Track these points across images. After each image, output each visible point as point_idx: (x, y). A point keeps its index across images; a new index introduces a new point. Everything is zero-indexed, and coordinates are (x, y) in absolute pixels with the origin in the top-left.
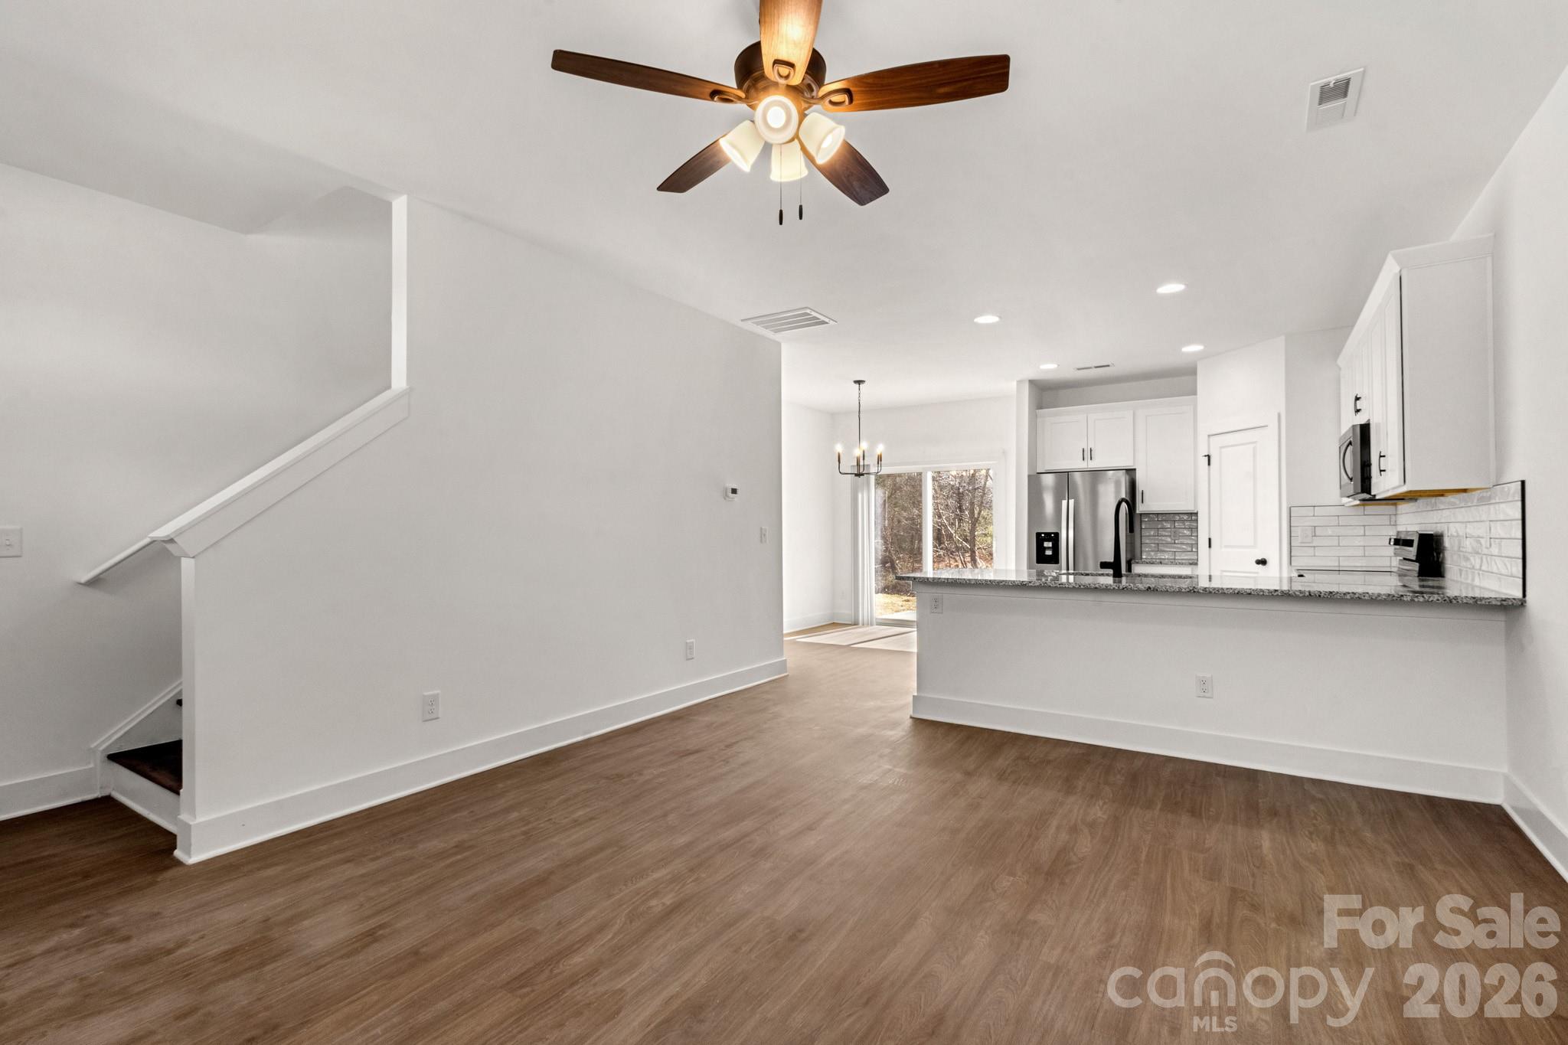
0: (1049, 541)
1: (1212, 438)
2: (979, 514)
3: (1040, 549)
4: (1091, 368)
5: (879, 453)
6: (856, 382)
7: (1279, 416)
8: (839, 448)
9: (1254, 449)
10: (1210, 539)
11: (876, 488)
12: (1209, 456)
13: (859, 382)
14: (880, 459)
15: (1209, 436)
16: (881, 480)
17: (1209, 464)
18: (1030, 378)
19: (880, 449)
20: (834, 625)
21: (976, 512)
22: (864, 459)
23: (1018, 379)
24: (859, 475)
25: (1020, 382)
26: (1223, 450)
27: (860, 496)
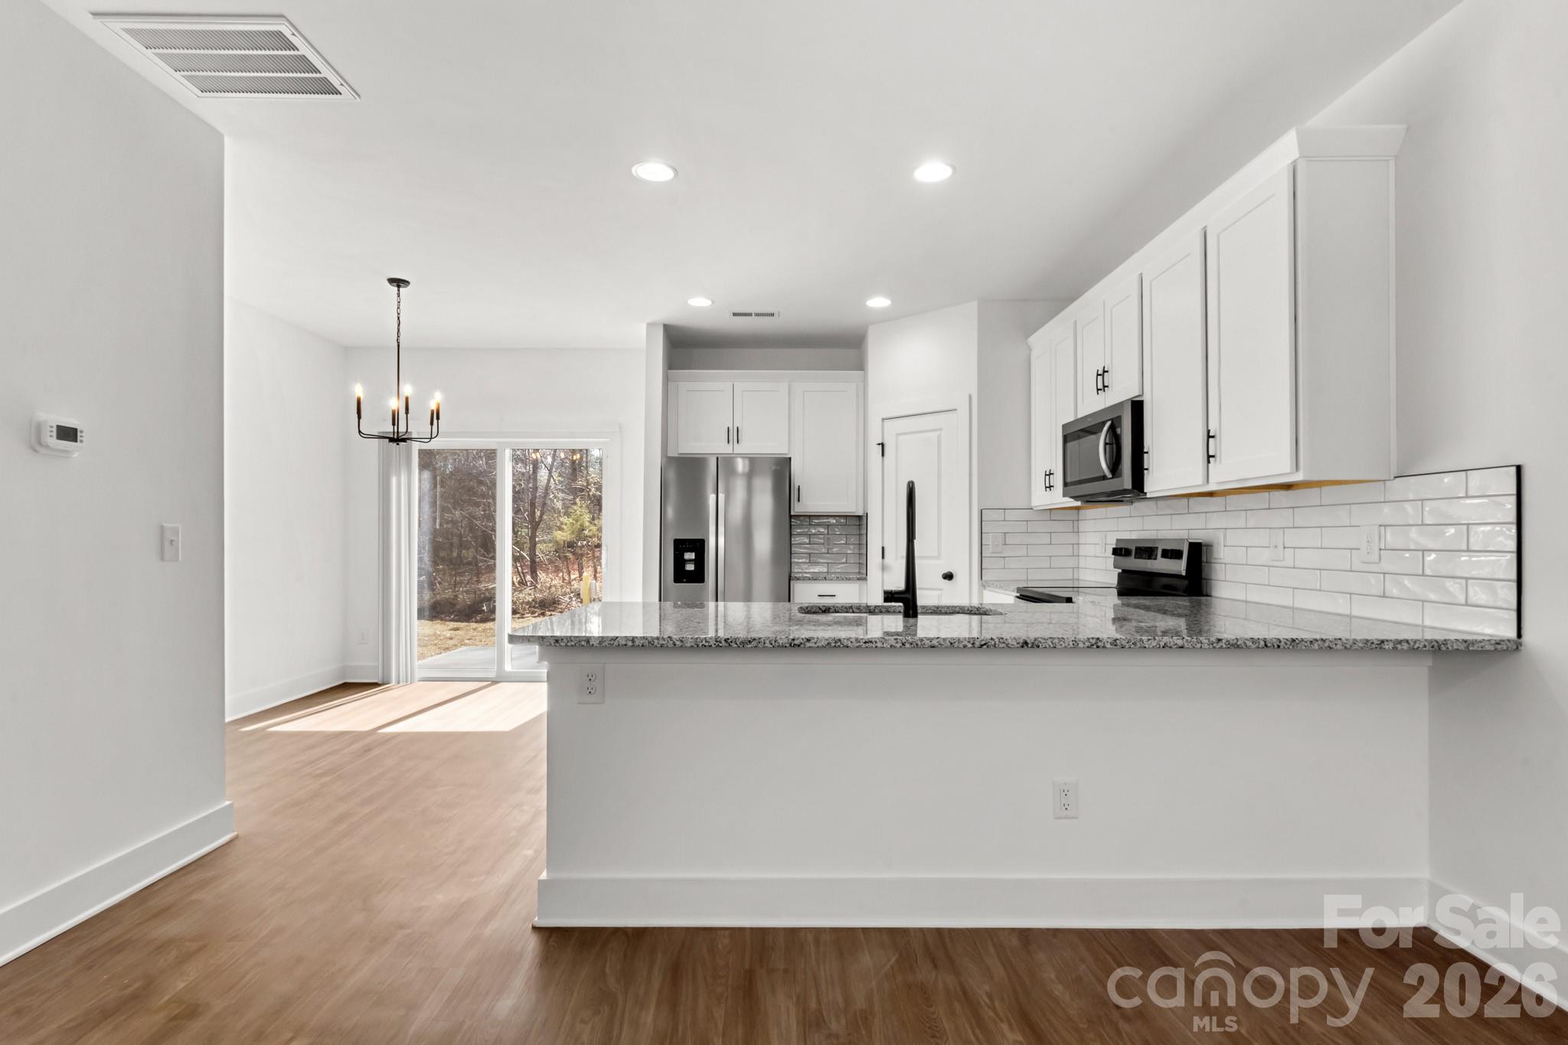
0: (691, 551)
1: (886, 422)
2: (541, 516)
3: (679, 562)
4: (750, 315)
5: (434, 407)
6: (392, 281)
7: (970, 397)
8: (359, 390)
9: (939, 437)
10: (883, 548)
11: (420, 473)
12: (882, 445)
13: (398, 283)
14: (435, 416)
15: (883, 419)
16: (428, 459)
17: (883, 455)
18: (665, 323)
19: (436, 400)
20: (347, 687)
21: (538, 513)
22: (407, 412)
23: (649, 320)
24: (397, 439)
25: (650, 325)
26: (900, 437)
27: (394, 480)
